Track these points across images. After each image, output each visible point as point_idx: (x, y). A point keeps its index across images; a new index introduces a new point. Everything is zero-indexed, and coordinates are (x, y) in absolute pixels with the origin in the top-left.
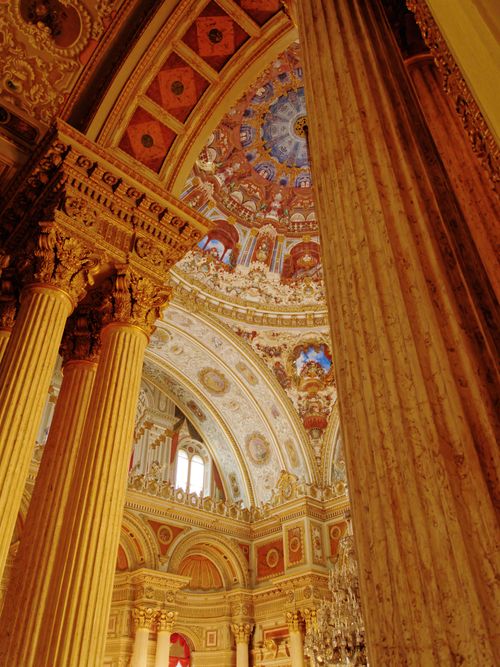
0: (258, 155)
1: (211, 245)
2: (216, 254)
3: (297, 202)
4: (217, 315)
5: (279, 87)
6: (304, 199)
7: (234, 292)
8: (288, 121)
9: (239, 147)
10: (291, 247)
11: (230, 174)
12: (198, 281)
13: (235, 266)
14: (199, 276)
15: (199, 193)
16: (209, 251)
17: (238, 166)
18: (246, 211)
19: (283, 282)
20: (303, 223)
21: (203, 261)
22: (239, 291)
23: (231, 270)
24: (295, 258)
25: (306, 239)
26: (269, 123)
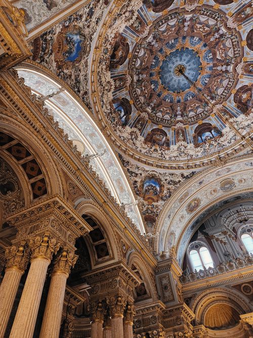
0: (180, 97)
1: (203, 138)
2: (209, 138)
3: (213, 88)
4: (235, 155)
5: (155, 78)
6: (213, 84)
7: (233, 141)
8: (173, 78)
9: (171, 104)
10: (232, 101)
11: (180, 113)
12: (214, 153)
13: (221, 132)
14: (213, 151)
15: (178, 130)
16: (206, 139)
17: (179, 108)
18: (201, 114)
19: (247, 114)
20: (225, 89)
21: (207, 145)
22: (234, 138)
23: (221, 135)
24: (240, 102)
25: (234, 92)
26: (169, 87)
